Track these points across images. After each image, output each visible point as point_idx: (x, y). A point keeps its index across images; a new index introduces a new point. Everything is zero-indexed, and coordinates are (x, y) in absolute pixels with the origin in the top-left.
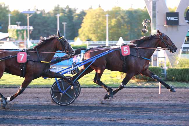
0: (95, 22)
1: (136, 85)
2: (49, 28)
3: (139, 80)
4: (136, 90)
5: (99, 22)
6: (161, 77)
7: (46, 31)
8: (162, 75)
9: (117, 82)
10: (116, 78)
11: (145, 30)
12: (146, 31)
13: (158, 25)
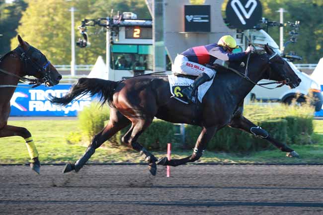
0: (46, 24)
1: (120, 159)
3: (127, 148)
4: (119, 169)
5: (54, 23)
6: (173, 140)
8: (175, 138)
9: (80, 153)
10: (80, 144)
11: (84, 41)
12: (86, 45)
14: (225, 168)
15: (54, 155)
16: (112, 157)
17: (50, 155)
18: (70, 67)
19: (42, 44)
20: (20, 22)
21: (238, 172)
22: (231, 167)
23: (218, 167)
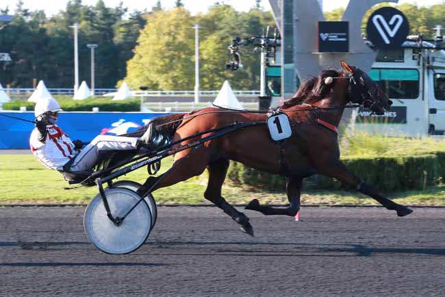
0: (168, 44)
1: (243, 199)
2: (53, 58)
3: (251, 187)
5: (176, 42)
7: (45, 65)
11: (236, 63)
12: (238, 67)
13: (298, 53)
14: (364, 210)
15: (167, 195)
16: (233, 197)
17: (162, 195)
18: (193, 93)
19: (162, 66)
20: (137, 41)
21: (379, 216)
22: (371, 210)
23: (356, 210)
